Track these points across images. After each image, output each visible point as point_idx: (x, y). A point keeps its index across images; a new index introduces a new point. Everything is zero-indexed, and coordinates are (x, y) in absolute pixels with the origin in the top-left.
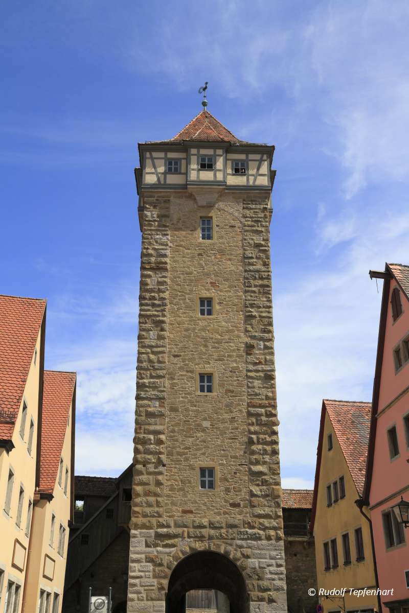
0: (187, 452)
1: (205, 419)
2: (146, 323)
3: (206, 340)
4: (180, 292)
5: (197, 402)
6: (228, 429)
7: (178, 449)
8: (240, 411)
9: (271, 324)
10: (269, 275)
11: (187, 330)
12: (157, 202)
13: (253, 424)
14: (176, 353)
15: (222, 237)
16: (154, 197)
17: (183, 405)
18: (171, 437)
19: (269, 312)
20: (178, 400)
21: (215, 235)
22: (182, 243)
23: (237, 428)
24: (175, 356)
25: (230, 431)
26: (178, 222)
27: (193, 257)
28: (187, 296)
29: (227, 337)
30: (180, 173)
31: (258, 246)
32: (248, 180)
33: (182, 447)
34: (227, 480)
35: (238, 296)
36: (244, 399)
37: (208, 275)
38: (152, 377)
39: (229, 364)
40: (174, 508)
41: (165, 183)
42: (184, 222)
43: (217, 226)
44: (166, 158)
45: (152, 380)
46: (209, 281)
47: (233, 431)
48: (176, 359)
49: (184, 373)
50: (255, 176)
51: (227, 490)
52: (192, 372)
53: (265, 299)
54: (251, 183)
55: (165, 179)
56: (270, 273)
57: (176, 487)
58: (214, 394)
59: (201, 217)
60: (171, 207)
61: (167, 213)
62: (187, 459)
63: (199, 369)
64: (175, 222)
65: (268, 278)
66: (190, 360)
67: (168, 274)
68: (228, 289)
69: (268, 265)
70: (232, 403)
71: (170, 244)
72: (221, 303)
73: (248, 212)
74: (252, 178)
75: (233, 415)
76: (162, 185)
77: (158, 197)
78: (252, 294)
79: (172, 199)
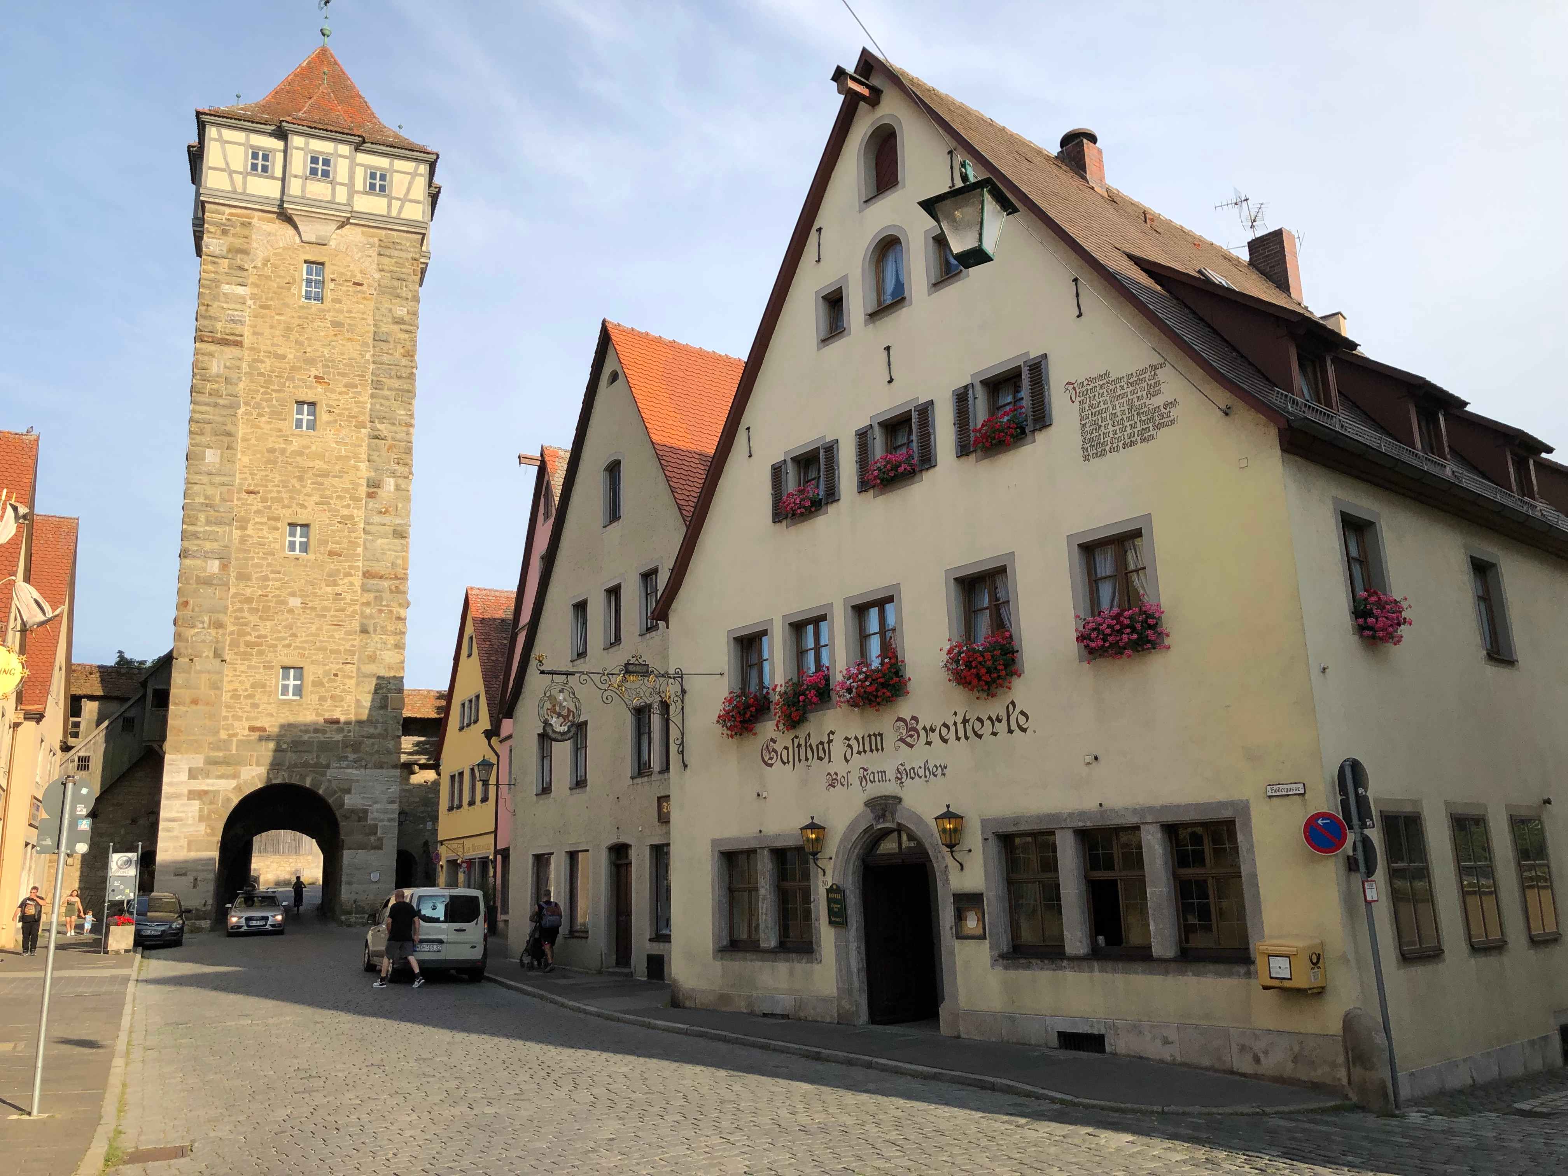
0: (262, 642)
1: (293, 594)
2: (202, 434)
3: (303, 470)
4: (262, 387)
5: (282, 566)
6: (328, 610)
7: (248, 638)
8: (352, 584)
9: (409, 451)
10: (412, 373)
11: (272, 451)
12: (228, 223)
13: (368, 604)
14: (252, 488)
15: (339, 301)
16: (223, 214)
17: (259, 570)
18: (236, 618)
19: (408, 434)
20: (250, 562)
21: (329, 296)
22: (270, 303)
23: (343, 610)
24: (250, 492)
25: (332, 613)
26: (265, 265)
27: (289, 329)
28: (274, 395)
29: (337, 468)
30: (273, 177)
31: (399, 321)
32: (389, 206)
33: (254, 634)
34: (321, 684)
35: (359, 402)
36: (358, 566)
37: (311, 362)
38: (208, 522)
39: (338, 511)
40: (236, 724)
41: (244, 193)
42: (274, 266)
43: (333, 280)
44: (247, 145)
45: (208, 528)
46: (314, 372)
47: (337, 613)
48: (252, 496)
49: (265, 520)
50: (404, 200)
51: (322, 699)
52: (277, 519)
53: (403, 412)
54: (394, 213)
55: (245, 183)
56: (414, 370)
57: (241, 693)
58: (311, 556)
59: (306, 262)
60: (254, 237)
61: (246, 246)
62: (261, 653)
63: (288, 515)
64: (259, 265)
65: (412, 377)
66: (273, 500)
67: (246, 354)
68: (344, 389)
69: (412, 356)
70: (338, 571)
71: (250, 302)
72: (330, 412)
73: (386, 260)
74: (396, 204)
75: (339, 589)
76: (239, 194)
77: (231, 214)
78: (383, 401)
79: (255, 221)
